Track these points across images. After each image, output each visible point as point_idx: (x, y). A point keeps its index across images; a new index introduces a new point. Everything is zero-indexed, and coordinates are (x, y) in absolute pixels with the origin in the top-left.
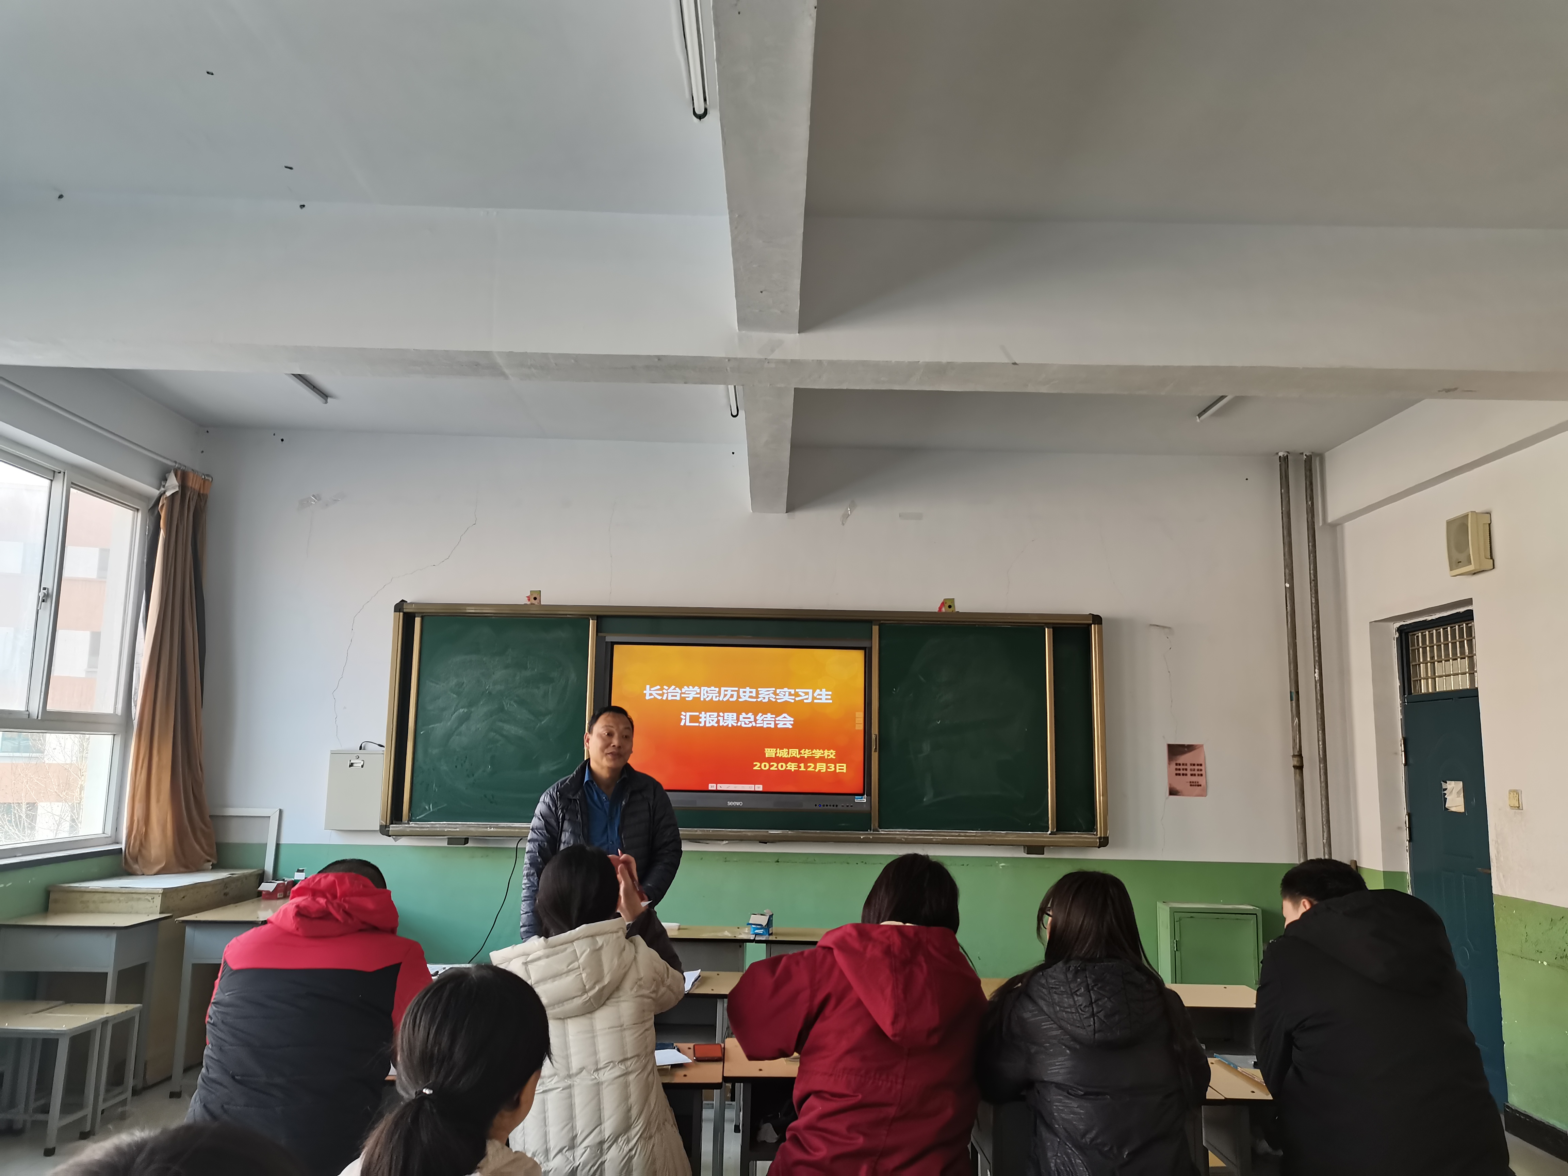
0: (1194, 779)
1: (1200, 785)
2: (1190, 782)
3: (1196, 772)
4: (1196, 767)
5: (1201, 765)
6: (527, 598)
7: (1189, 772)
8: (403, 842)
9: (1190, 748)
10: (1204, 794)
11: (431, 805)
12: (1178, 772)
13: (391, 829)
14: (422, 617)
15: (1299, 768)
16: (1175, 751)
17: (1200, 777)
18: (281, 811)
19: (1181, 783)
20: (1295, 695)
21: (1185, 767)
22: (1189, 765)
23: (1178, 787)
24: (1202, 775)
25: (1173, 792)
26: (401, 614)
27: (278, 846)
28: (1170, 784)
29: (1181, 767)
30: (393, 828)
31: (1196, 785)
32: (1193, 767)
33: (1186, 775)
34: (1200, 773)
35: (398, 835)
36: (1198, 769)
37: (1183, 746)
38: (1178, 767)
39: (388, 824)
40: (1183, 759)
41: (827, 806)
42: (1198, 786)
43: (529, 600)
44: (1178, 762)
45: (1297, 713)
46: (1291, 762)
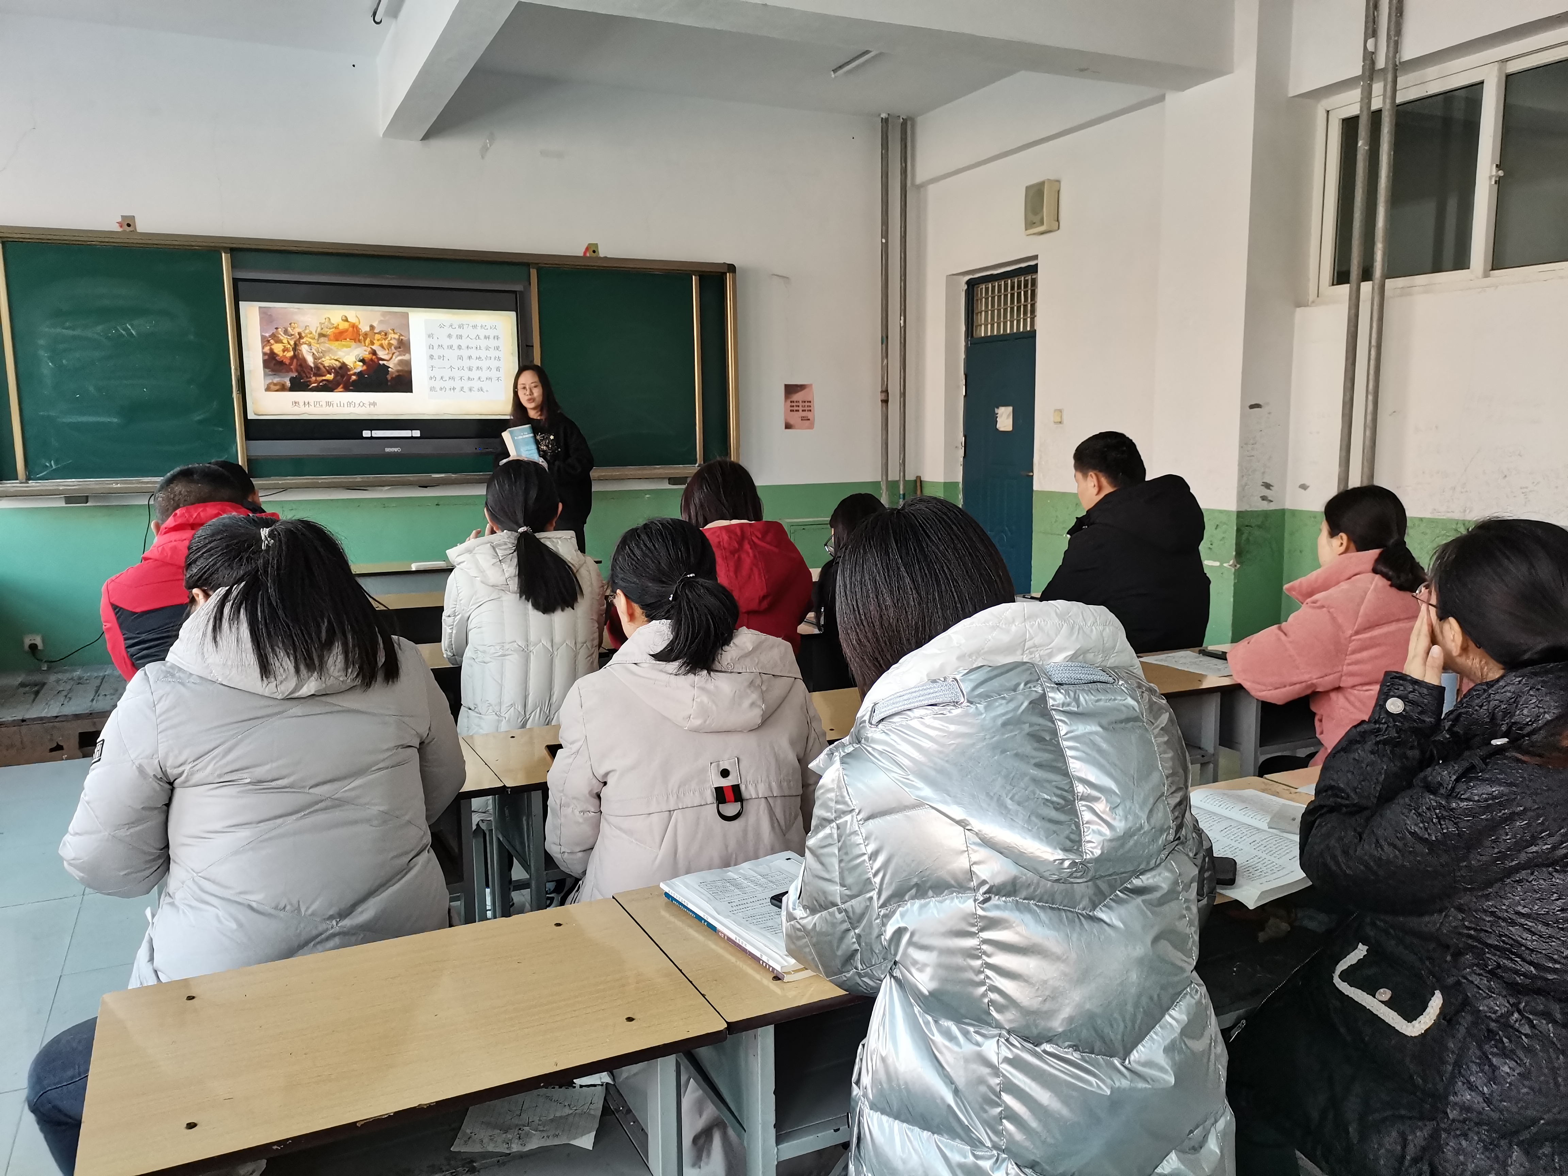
0: (804, 414)
1: (810, 419)
2: (802, 417)
3: (806, 408)
4: (807, 404)
5: (810, 402)
6: (118, 225)
7: (801, 409)
9: (801, 387)
10: (811, 427)
11: (53, 461)
12: (792, 408)
15: (885, 402)
16: (791, 390)
17: (809, 412)
19: (795, 418)
20: (885, 339)
21: (797, 404)
22: (801, 402)
23: (792, 422)
24: (810, 410)
25: (788, 426)
28: (786, 420)
29: (794, 404)
31: (806, 420)
32: (804, 404)
33: (798, 411)
34: (809, 408)
36: (808, 406)
37: (797, 386)
38: (792, 404)
40: (798, 397)
42: (808, 420)
43: (121, 227)
44: (792, 400)
45: (886, 354)
46: (879, 397)
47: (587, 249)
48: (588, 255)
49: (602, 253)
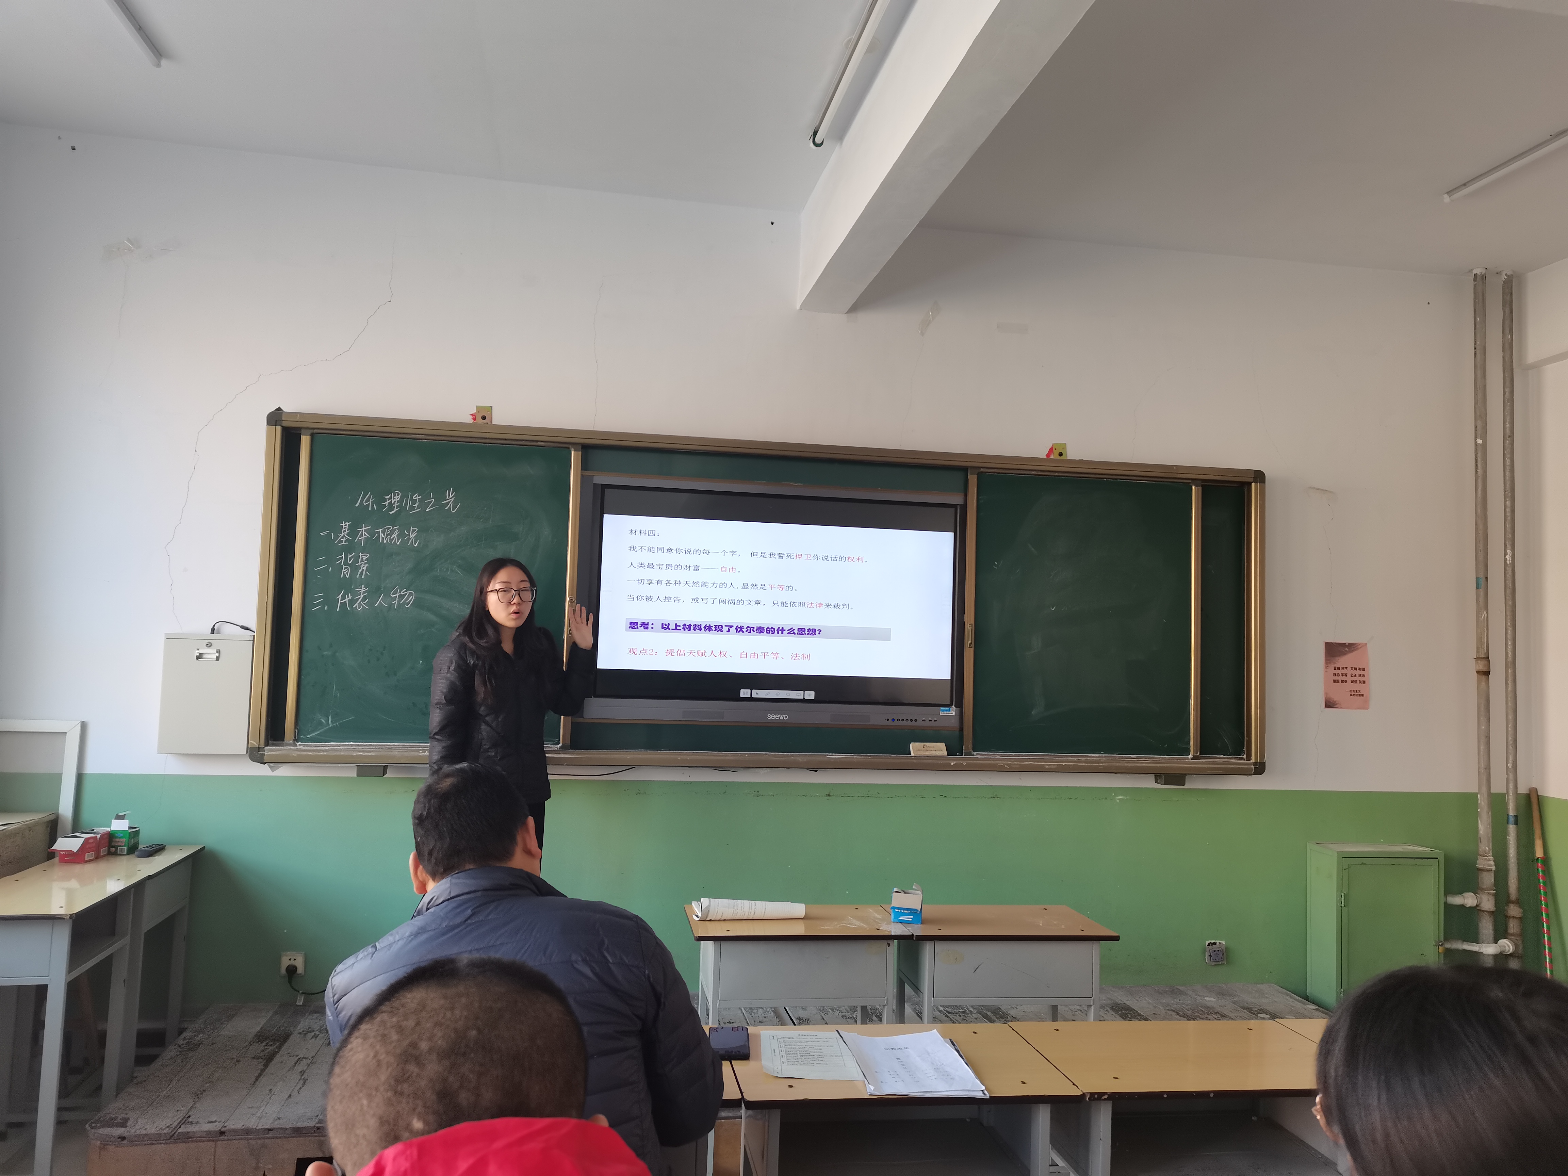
0: (1355, 687)
1: (1363, 695)
2: (1351, 691)
3: (1358, 679)
4: (1358, 672)
5: (1364, 669)
6: (471, 417)
7: (1349, 679)
8: (284, 771)
9: (1350, 647)
10: (1365, 706)
11: (330, 718)
12: (1336, 678)
13: (266, 753)
14: (312, 436)
15: (1485, 673)
16: (1334, 650)
17: (1362, 685)
18: (84, 726)
19: (1340, 692)
20: (1482, 583)
21: (1344, 672)
22: (1349, 669)
23: (1335, 698)
24: (1364, 682)
25: (1329, 704)
26: (279, 428)
27: (80, 778)
28: (1326, 694)
29: (1340, 672)
30: (271, 751)
31: (1356, 695)
32: (1354, 672)
34: (1362, 679)
35: (276, 762)
36: (1360, 674)
37: (1343, 645)
38: (1337, 672)
39: (262, 746)
40: (1344, 661)
41: (903, 720)
42: (1360, 695)
43: (474, 419)
44: (1337, 666)
45: (1483, 604)
46: (1473, 667)
47: (1051, 450)
48: (1052, 457)
49: (1072, 454)
